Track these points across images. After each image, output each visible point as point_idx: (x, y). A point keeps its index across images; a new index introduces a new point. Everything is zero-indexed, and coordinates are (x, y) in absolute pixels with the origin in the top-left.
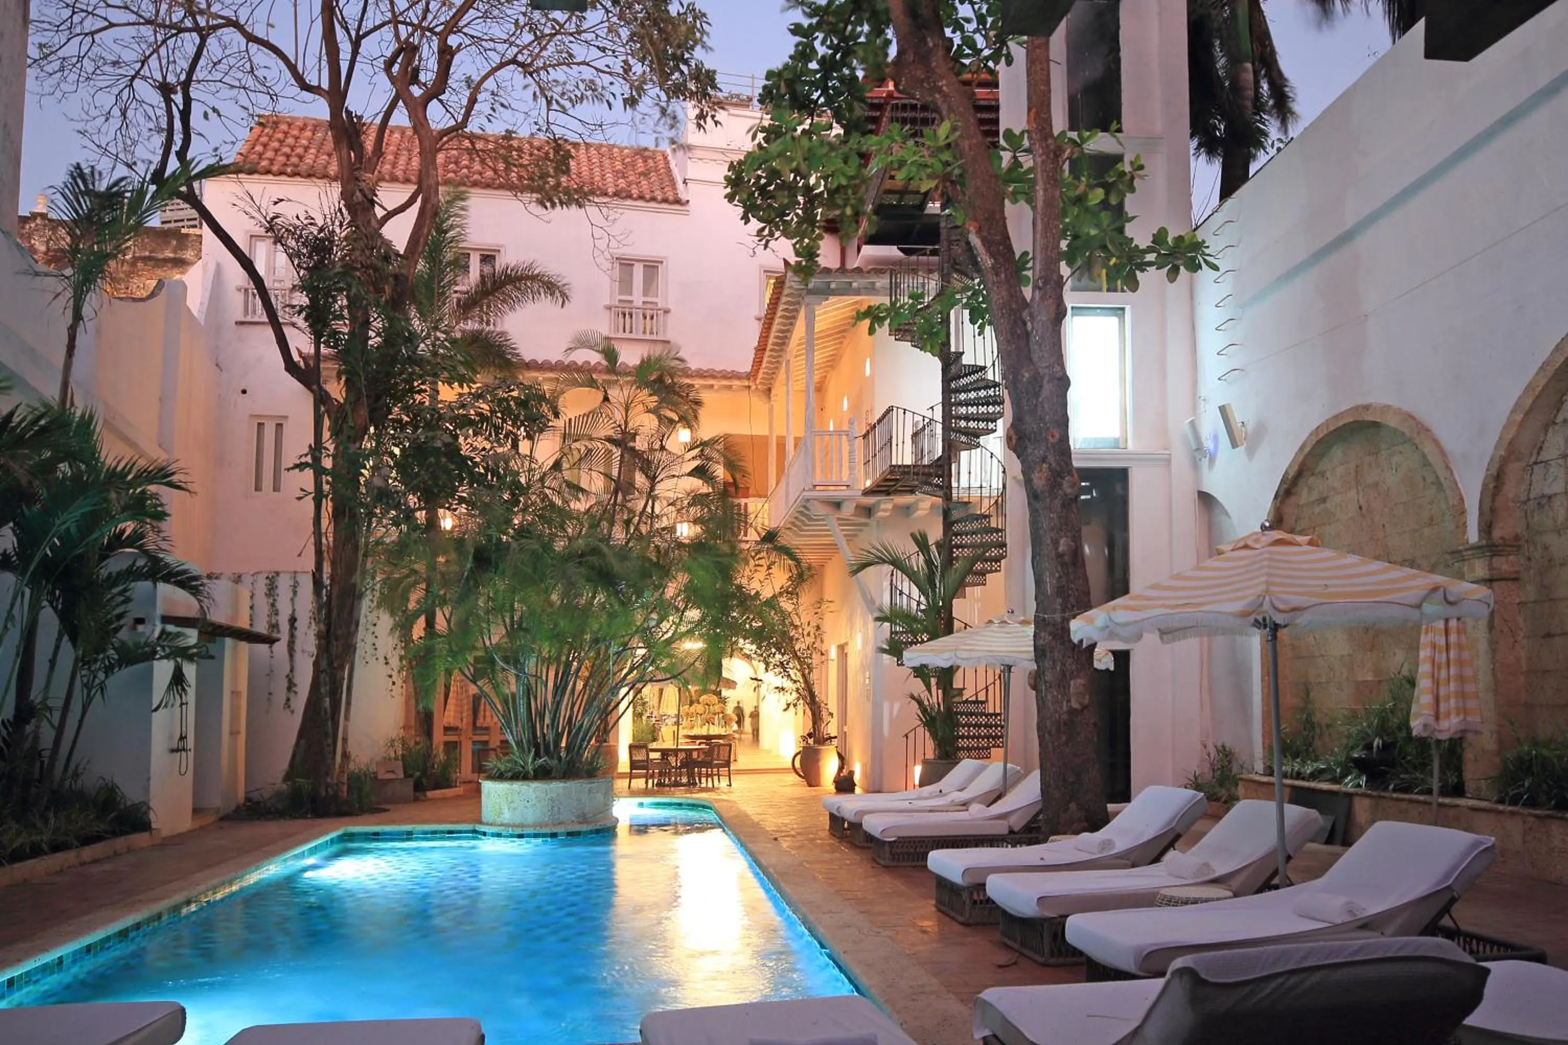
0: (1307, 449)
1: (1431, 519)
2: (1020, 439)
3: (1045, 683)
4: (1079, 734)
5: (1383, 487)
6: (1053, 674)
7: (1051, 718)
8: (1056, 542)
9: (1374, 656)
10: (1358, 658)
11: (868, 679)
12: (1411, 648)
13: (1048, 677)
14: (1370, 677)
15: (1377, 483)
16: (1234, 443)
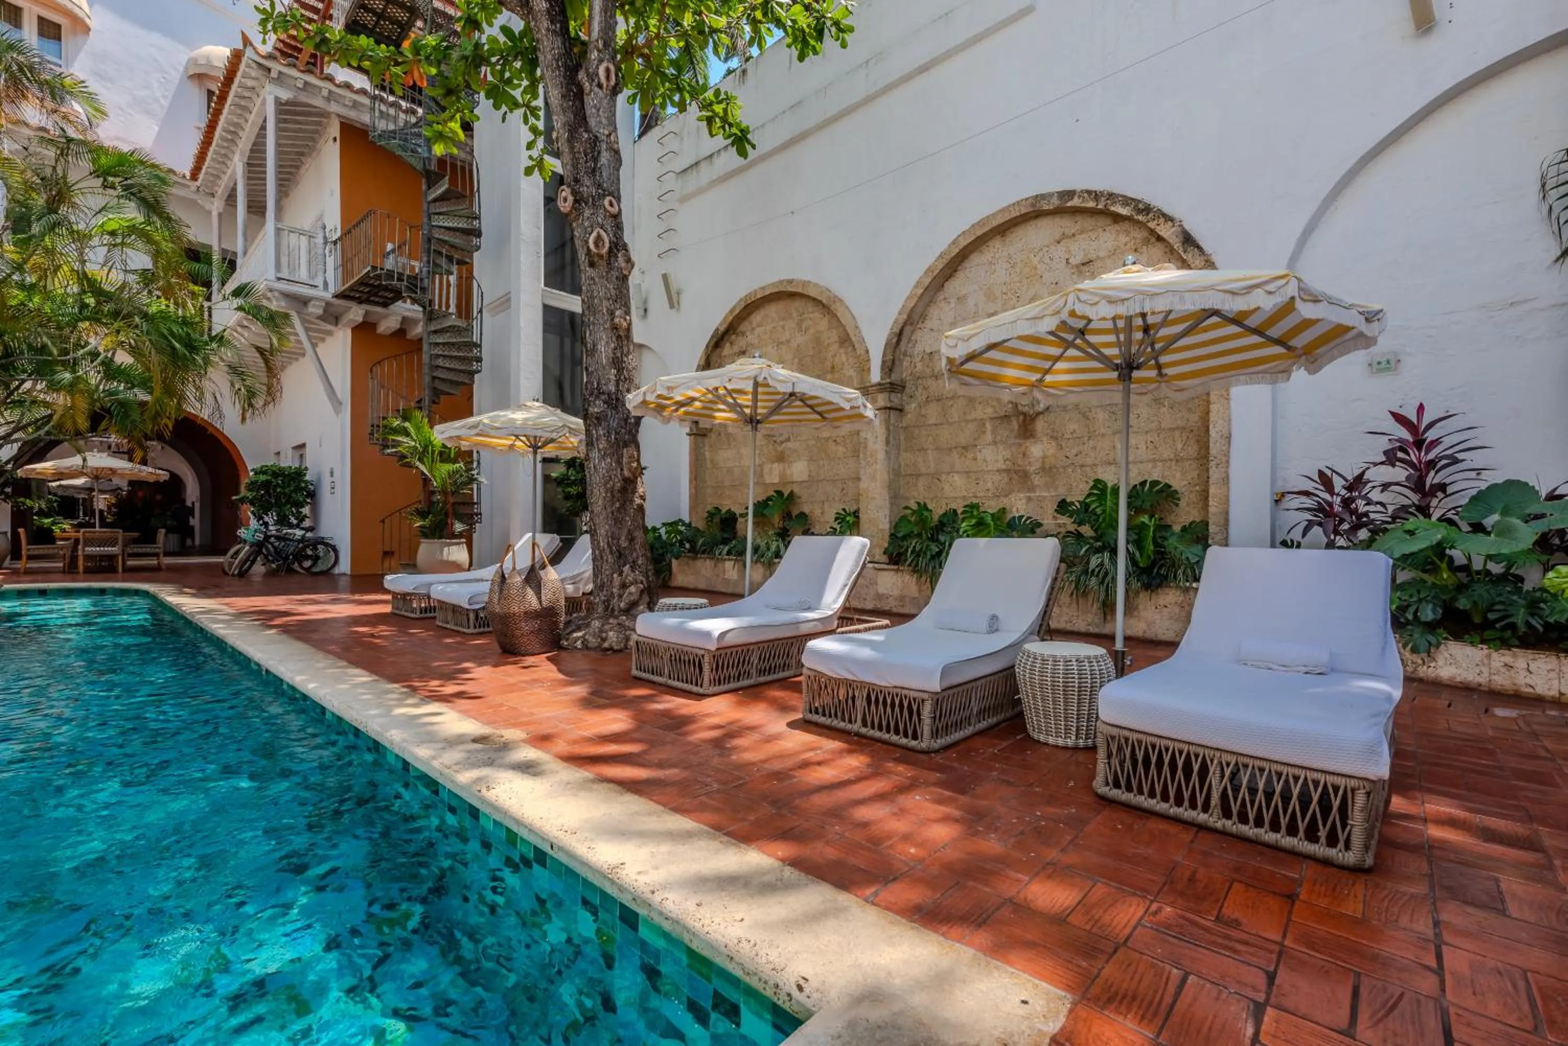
0: (737, 311)
1: (833, 367)
2: (576, 201)
3: (599, 450)
4: (632, 501)
5: (794, 344)
6: (609, 442)
7: (605, 485)
8: (612, 314)
9: (781, 465)
10: (767, 468)
11: (332, 474)
12: (811, 460)
13: (603, 444)
14: (776, 480)
15: (788, 341)
16: (672, 306)
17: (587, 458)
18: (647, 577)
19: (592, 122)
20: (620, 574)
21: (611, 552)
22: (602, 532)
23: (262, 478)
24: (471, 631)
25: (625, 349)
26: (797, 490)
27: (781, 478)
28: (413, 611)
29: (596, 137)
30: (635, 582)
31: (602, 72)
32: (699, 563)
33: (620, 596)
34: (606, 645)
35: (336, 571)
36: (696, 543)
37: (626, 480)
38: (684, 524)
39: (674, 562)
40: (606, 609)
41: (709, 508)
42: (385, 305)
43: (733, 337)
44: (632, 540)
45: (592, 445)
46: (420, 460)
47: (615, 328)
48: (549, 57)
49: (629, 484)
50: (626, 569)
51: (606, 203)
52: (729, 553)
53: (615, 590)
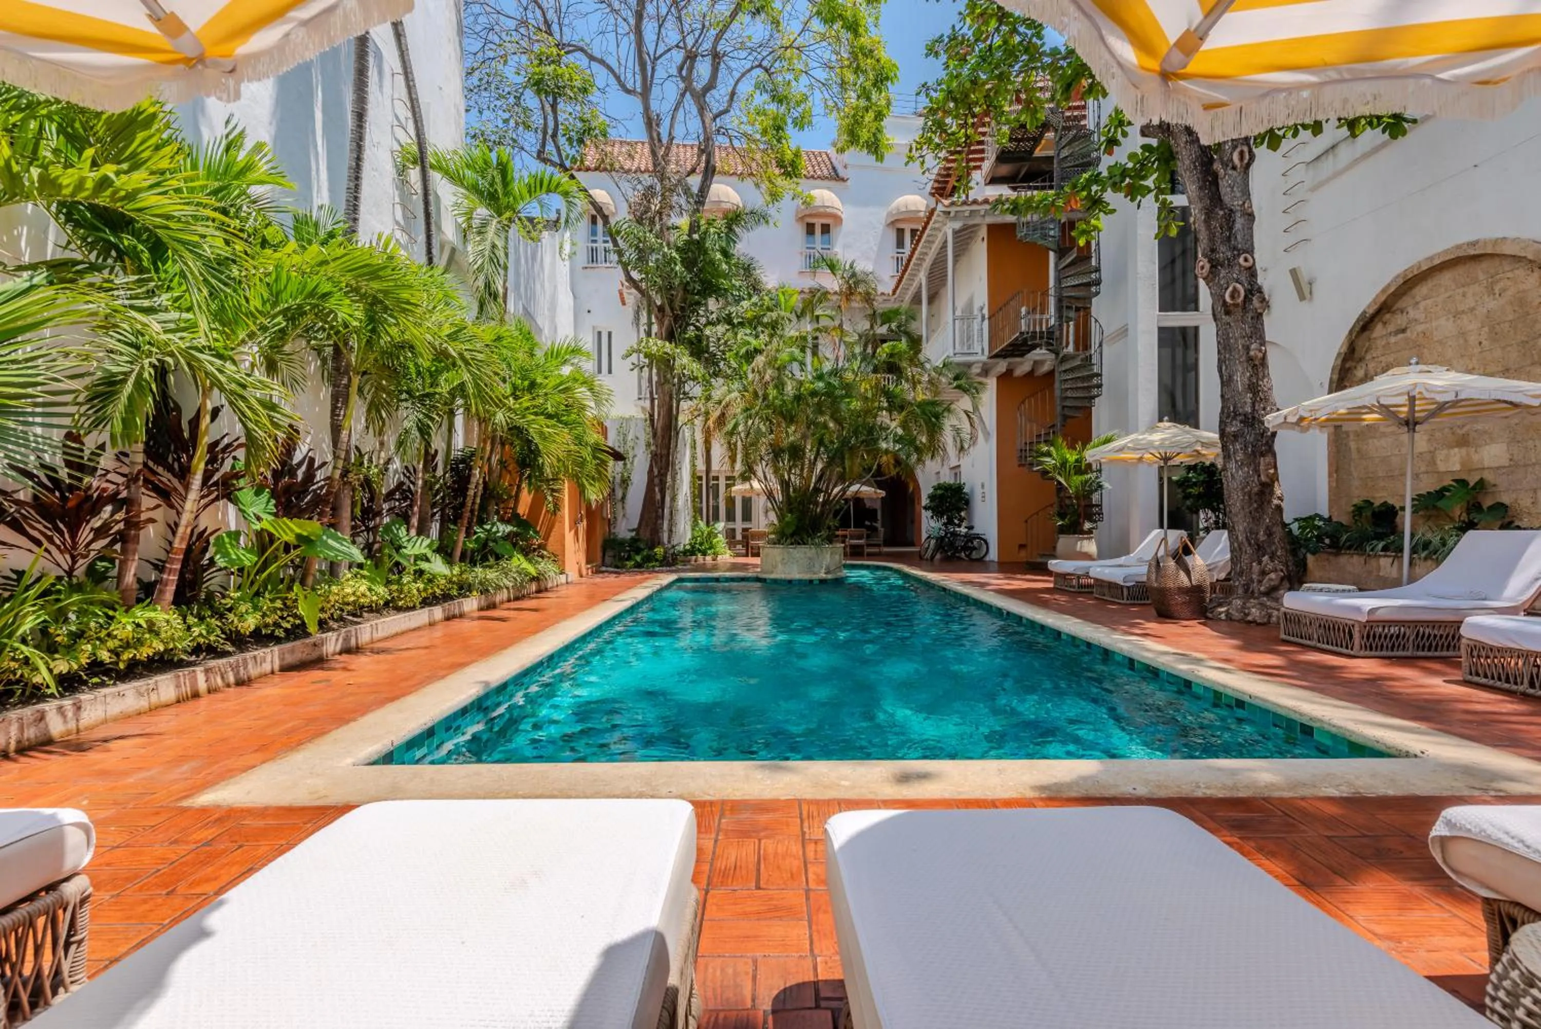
2: (1212, 267)
3: (1236, 462)
4: (1270, 502)
5: (1481, 311)
6: (1245, 454)
7: (1243, 489)
8: (1247, 349)
9: (1464, 451)
10: (1441, 455)
11: (983, 486)
12: (1513, 441)
13: (1240, 456)
14: (1457, 467)
15: (1472, 310)
16: (1302, 297)
17: (1224, 469)
18: (1287, 566)
19: (1226, 199)
20: (1260, 563)
21: (1250, 544)
22: (1240, 527)
23: (939, 492)
24: (1125, 601)
25: (1261, 375)
26: (1489, 477)
27: (1463, 464)
28: (1074, 587)
29: (1231, 210)
30: (1275, 570)
31: (1236, 157)
32: (1343, 559)
33: (1260, 582)
34: (1250, 618)
35: (987, 559)
36: (1338, 539)
37: (1263, 485)
38: (1321, 518)
39: (1309, 557)
40: (1246, 591)
41: (1356, 501)
42: (1022, 355)
43: (1388, 316)
44: (1270, 534)
45: (1229, 457)
46: (1059, 474)
47: (1250, 359)
48: (1187, 162)
49: (1266, 488)
50: (1266, 558)
51: (1241, 260)
52: (1385, 549)
53: (1254, 576)
